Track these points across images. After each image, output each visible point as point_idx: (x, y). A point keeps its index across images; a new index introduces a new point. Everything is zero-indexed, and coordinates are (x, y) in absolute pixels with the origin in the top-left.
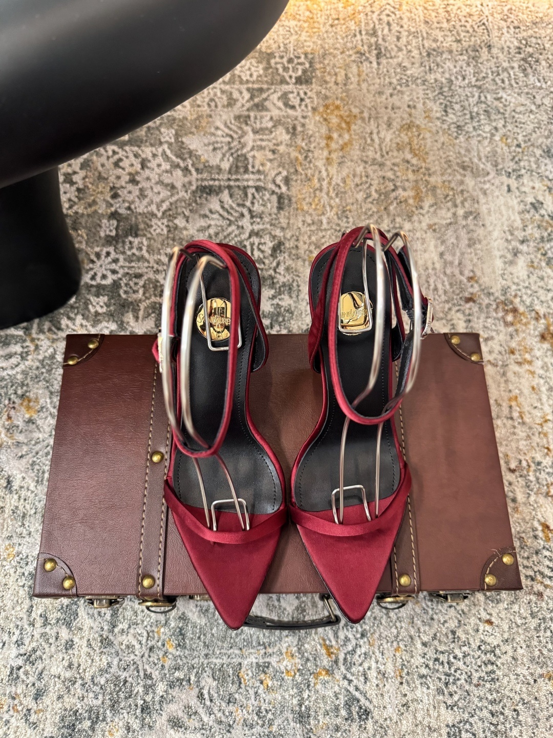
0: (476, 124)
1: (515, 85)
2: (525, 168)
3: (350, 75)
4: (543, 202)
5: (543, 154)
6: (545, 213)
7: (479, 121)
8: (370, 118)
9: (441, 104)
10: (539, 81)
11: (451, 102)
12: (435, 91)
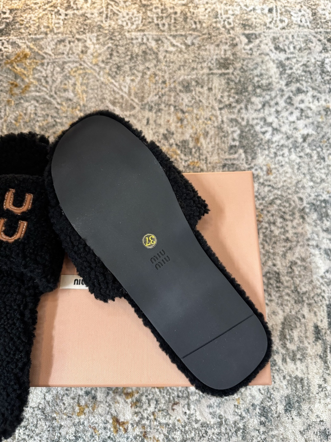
0: (132, 65)
1: (173, 29)
2: (164, 103)
3: (42, 27)
4: (175, 132)
5: (182, 89)
6: (174, 143)
7: (135, 62)
8: (48, 64)
9: (109, 48)
10: (195, 23)
11: (117, 46)
12: (106, 37)
